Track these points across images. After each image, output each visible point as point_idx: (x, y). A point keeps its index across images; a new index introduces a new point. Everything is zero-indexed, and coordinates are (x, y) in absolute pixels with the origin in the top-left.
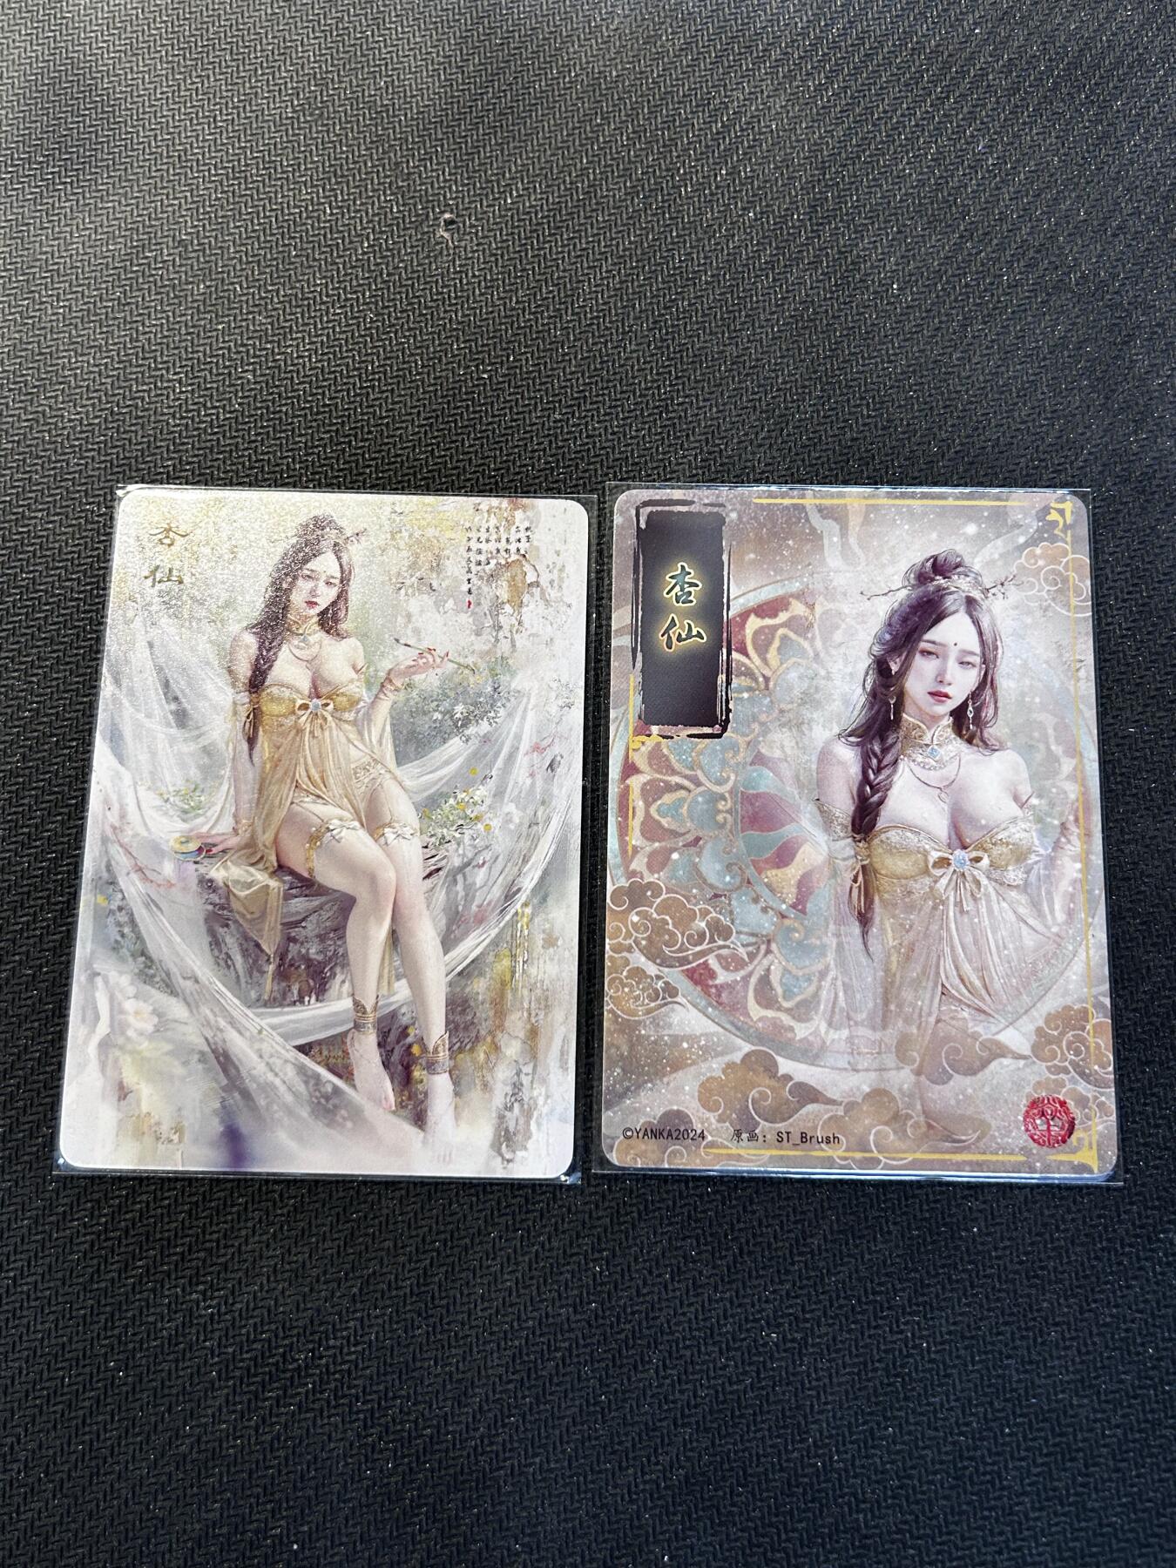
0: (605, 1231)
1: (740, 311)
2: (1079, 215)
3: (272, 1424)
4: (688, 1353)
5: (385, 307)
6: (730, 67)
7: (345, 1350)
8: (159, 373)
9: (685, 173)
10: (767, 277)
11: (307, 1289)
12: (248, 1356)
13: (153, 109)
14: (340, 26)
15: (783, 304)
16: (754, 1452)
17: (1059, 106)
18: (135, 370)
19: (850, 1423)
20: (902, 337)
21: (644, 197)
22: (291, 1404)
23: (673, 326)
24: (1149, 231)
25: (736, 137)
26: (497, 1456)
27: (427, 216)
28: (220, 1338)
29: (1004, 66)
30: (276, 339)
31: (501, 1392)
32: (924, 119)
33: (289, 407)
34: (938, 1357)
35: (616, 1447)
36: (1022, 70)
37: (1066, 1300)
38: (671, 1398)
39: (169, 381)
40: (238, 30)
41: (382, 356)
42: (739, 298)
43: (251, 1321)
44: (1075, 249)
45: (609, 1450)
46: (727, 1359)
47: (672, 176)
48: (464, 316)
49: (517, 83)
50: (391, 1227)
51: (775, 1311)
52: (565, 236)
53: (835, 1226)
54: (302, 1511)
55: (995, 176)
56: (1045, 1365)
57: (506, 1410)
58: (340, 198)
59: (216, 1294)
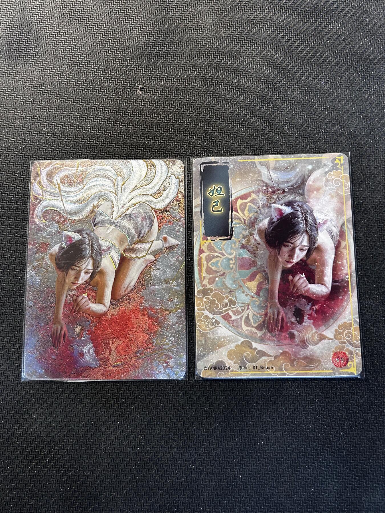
0: (145, 426)
1: (233, 131)
2: (352, 110)
3: (34, 470)
4: (166, 468)
5: (117, 115)
6: (243, 45)
7: (60, 451)
8: (41, 128)
9: (222, 80)
10: (244, 120)
11: (50, 431)
12: (30, 448)
13: (50, 38)
14: (115, 16)
15: (248, 130)
16: (182, 502)
17: (352, 72)
18: (33, 126)
19: (213, 497)
20: (285, 146)
21: (207, 87)
22: (41, 465)
23: (210, 133)
24: (375, 118)
25: (241, 69)
26: (102, 490)
27: (135, 85)
28: (22, 442)
29: (335, 55)
30: (80, 121)
31: (106, 471)
32: (305, 70)
33: (82, 145)
34: (245, 481)
35: (139, 493)
36: (342, 57)
37: (288, 469)
38: (158, 481)
39: (44, 131)
40: (82, 13)
41: (114, 131)
42: (233, 126)
43: (32, 438)
44: (349, 122)
45: (137, 494)
46: (178, 471)
47: (218, 81)
48: (143, 121)
49: (171, 42)
50: (79, 415)
51: (195, 459)
52: (179, 98)
53: (218, 436)
54: (40, 498)
55: (326, 93)
56: (278, 489)
57: (107, 477)
58: (107, 76)
59: (22, 428)
